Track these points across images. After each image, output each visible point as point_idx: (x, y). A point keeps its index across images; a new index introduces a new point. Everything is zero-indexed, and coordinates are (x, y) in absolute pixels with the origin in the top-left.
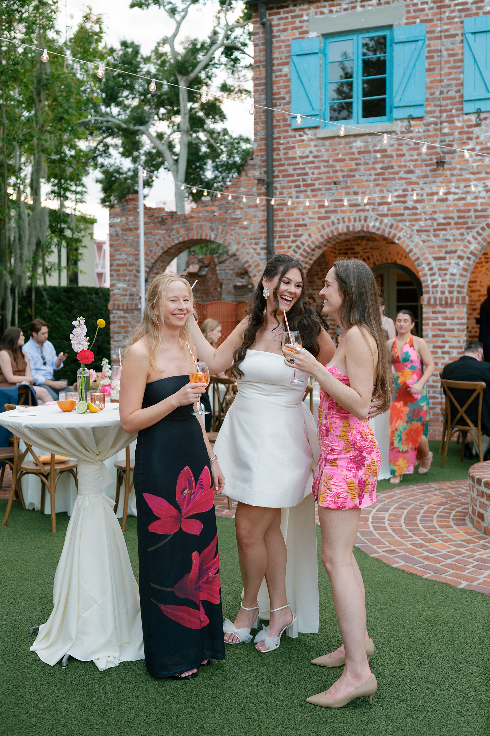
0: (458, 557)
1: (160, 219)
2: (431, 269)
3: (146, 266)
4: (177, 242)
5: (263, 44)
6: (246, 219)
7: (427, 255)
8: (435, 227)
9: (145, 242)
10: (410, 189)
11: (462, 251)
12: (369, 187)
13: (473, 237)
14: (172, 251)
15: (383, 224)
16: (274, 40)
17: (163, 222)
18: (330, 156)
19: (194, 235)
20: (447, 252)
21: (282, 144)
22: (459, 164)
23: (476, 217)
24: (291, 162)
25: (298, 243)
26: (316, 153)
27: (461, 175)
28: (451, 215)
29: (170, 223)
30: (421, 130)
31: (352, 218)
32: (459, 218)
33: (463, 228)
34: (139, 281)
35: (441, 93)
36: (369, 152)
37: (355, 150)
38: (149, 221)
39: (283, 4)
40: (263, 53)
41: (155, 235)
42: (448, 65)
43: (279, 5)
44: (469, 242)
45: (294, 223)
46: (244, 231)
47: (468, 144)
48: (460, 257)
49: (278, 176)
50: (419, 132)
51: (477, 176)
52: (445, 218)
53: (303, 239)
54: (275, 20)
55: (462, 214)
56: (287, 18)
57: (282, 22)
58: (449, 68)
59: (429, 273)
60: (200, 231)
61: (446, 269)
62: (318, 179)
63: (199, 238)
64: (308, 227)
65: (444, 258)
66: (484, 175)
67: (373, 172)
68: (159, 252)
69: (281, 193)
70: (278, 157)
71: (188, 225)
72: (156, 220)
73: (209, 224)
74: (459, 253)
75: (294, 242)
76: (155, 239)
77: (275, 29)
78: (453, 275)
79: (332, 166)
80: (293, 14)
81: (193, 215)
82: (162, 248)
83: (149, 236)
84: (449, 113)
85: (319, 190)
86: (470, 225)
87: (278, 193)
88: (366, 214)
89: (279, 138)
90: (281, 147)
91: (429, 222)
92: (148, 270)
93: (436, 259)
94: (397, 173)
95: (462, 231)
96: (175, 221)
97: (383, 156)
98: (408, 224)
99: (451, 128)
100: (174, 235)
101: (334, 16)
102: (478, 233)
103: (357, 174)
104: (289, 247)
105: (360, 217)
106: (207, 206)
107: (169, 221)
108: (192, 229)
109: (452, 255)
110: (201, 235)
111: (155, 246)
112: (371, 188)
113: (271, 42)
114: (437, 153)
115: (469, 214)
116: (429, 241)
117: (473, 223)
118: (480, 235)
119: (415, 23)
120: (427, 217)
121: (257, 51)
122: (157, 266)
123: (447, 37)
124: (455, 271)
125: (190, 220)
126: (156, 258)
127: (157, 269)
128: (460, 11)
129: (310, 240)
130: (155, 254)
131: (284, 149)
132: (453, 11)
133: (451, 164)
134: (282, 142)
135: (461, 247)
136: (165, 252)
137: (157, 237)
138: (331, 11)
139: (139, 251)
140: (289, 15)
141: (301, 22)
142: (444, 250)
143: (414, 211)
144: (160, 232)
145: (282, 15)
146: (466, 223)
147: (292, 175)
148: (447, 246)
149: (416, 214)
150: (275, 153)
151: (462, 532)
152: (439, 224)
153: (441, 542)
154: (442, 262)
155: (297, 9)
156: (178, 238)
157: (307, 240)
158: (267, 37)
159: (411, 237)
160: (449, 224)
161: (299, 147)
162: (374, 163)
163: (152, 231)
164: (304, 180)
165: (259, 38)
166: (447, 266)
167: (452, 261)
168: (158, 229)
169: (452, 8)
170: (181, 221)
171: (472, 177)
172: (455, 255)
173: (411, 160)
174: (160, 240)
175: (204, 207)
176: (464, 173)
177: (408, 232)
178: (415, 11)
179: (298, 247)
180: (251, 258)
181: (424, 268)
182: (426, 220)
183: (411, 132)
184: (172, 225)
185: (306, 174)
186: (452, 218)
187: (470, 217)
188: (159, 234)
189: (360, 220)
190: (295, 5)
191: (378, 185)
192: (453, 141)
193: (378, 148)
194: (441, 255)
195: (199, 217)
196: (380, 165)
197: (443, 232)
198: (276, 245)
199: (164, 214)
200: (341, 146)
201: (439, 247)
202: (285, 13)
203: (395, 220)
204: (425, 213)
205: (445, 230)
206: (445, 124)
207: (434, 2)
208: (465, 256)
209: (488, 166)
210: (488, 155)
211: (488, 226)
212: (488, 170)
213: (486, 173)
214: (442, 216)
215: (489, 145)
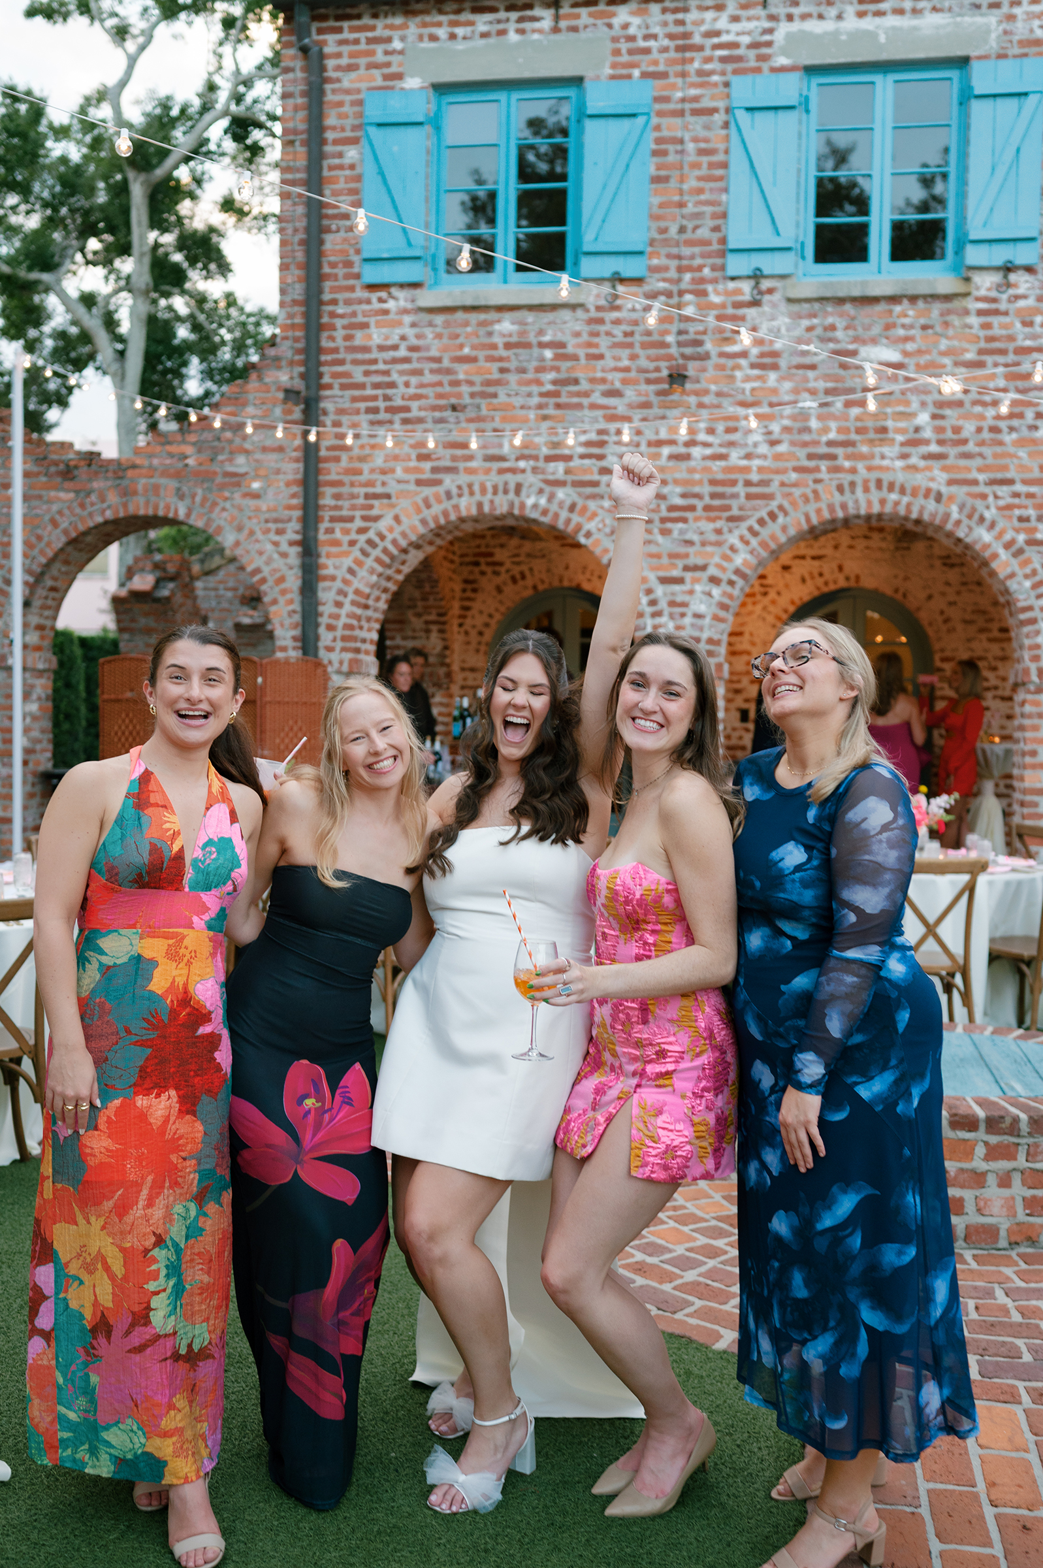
1: (62, 467)
2: (653, 603)
3: (27, 571)
4: (99, 519)
5: (304, 94)
6: (257, 477)
8: (664, 513)
9: (25, 516)
10: (613, 431)
11: (718, 566)
12: (526, 420)
13: (742, 538)
14: (89, 539)
15: (556, 501)
16: (328, 87)
17: (68, 473)
18: (445, 349)
19: (140, 507)
20: (686, 568)
21: (342, 316)
22: (715, 383)
23: (749, 497)
24: (360, 356)
25: (371, 534)
26: (414, 341)
27: (718, 406)
28: (697, 489)
29: (84, 477)
30: (638, 306)
31: (489, 485)
32: (713, 496)
33: (720, 518)
34: (10, 604)
35: (682, 230)
36: (528, 345)
37: (498, 340)
38: (35, 469)
39: (349, 11)
40: (302, 114)
41: (50, 501)
43: (340, 12)
44: (733, 549)
45: (362, 491)
46: (252, 503)
47: (735, 342)
48: (714, 580)
49: (329, 387)
50: (634, 310)
51: (753, 410)
52: (684, 496)
53: (382, 525)
54: (331, 44)
55: (719, 489)
56: (356, 42)
57: (345, 49)
58: (700, 179)
59: (649, 610)
60: (153, 499)
61: (684, 605)
62: (417, 397)
63: (150, 512)
64: (394, 500)
65: (679, 581)
66: (765, 409)
67: (535, 389)
68: (58, 541)
69: (337, 424)
70: (331, 345)
71: (125, 483)
72: (53, 469)
73: (173, 484)
74: (712, 571)
75: (362, 531)
76: (49, 510)
77: (330, 63)
78: (698, 616)
79: (448, 371)
80: (370, 34)
81: (138, 462)
82: (65, 532)
83: (35, 503)
84: (697, 275)
85: (420, 420)
86: (735, 512)
87: (329, 423)
88: (519, 478)
89: (334, 302)
90: (339, 323)
92: (31, 580)
93: (664, 581)
94: (586, 394)
95: (719, 524)
96: (96, 473)
97: (557, 357)
99: (700, 307)
100: (92, 504)
101: (460, 46)
102: (750, 529)
103: (501, 391)
104: (352, 543)
105: (506, 483)
106: (169, 443)
107: (83, 472)
108: (135, 493)
109: (698, 574)
110: (156, 507)
111: (50, 528)
112: (532, 424)
113: (322, 93)
114: (670, 358)
115: (735, 490)
117: (741, 509)
118: (755, 534)
119: (629, 77)
121: (290, 108)
122: (54, 571)
123: (696, 112)
124: (702, 608)
125: (130, 473)
126: (50, 554)
127: (55, 579)
128: (723, 60)
129: (398, 529)
130: (48, 544)
131: (344, 327)
132: (708, 60)
133: (698, 381)
134: (340, 311)
135: (717, 559)
136: (73, 542)
137: (55, 508)
138: (453, 36)
139: (10, 536)
140: (362, 36)
141: (387, 53)
142: (680, 563)
144: (62, 495)
145: (346, 35)
146: (728, 508)
147: (362, 386)
148: (687, 556)
150: (325, 334)
151: (718, 1197)
152: (672, 508)
154: (677, 588)
155: (380, 23)
156: (103, 512)
157: (391, 530)
158: (313, 78)
160: (692, 508)
161: (379, 325)
162: (539, 370)
163: (44, 493)
164: (387, 398)
165: (295, 81)
166: (686, 598)
167: (698, 588)
168: (56, 488)
169: (708, 52)
170: (109, 475)
171: (742, 411)
172: (704, 576)
173: (616, 369)
174: (60, 513)
175: (163, 444)
176: (725, 402)
177: (608, 521)
178: (631, 52)
179: (370, 542)
180: (267, 564)
183: (618, 308)
184: (90, 480)
185: (392, 385)
186: (698, 496)
187: (735, 496)
188: (59, 499)
189: (506, 492)
190: (375, 16)
191: (545, 418)
192: (704, 333)
193: (547, 338)
194: (676, 573)
195: (151, 467)
196: (551, 376)
197: (680, 525)
198: (322, 536)
199: (71, 456)
200: (469, 329)
201: (672, 556)
202: (353, 29)
203: (579, 494)
205: (685, 520)
206: (688, 297)
207: (671, 37)
208: (724, 577)
209: (775, 391)
210: (775, 367)
211: (773, 516)
212: (774, 399)
213: (771, 405)
214: (679, 490)
215: (778, 345)
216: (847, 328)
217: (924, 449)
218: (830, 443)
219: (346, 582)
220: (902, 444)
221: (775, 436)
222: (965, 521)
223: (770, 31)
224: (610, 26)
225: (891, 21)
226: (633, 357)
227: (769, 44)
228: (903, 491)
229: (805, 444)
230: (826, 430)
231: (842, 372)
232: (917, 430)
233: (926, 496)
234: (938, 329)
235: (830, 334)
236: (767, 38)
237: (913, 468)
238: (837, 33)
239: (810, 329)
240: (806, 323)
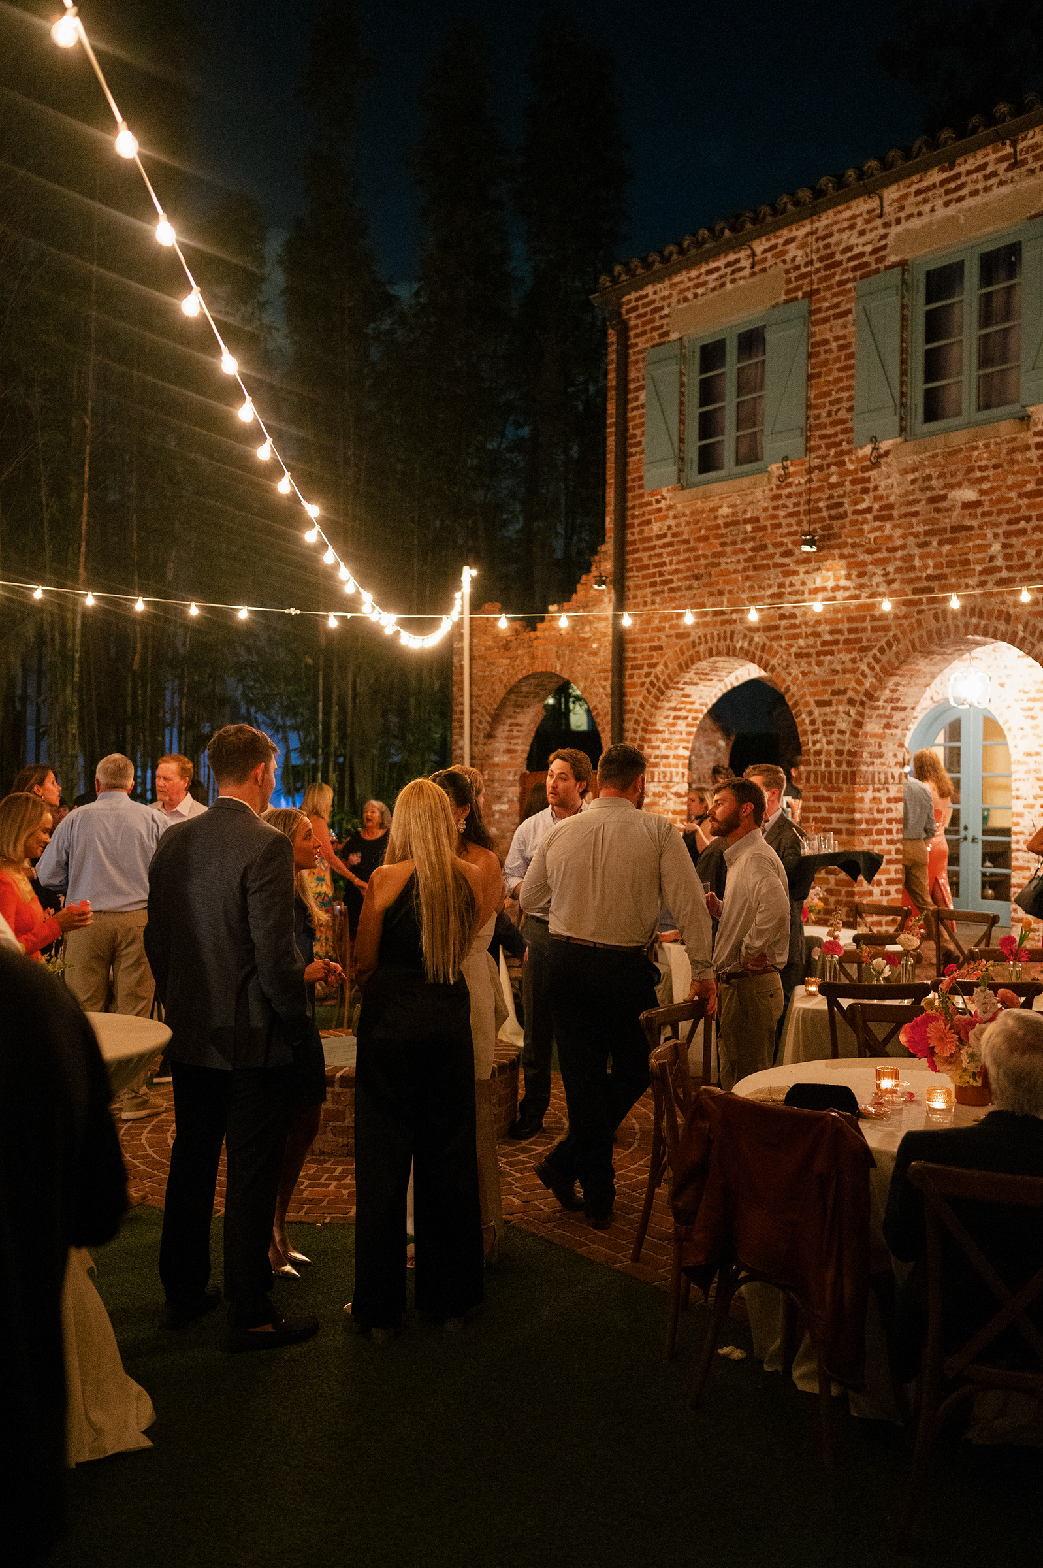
2: (813, 722)
3: (488, 714)
4: (521, 676)
6: (595, 640)
7: (808, 698)
8: (819, 648)
10: (787, 583)
11: (854, 690)
12: (736, 581)
13: (869, 665)
15: (753, 644)
16: (631, 351)
17: (507, 645)
18: (691, 533)
19: (539, 666)
20: (834, 693)
21: (637, 517)
22: (851, 537)
23: (874, 629)
24: (646, 545)
25: (652, 678)
26: (675, 530)
27: (853, 556)
28: (840, 626)
29: (514, 648)
30: (802, 481)
31: (715, 633)
32: (850, 631)
33: (854, 649)
35: (829, 414)
36: (736, 523)
37: (720, 521)
38: (494, 644)
39: (641, 293)
41: (500, 666)
42: (838, 365)
43: (637, 295)
44: (864, 675)
45: (648, 645)
46: (592, 658)
47: (864, 500)
48: (851, 702)
49: (631, 570)
50: (799, 484)
51: (876, 556)
52: (831, 632)
53: (660, 668)
55: (854, 625)
56: (646, 314)
57: (640, 321)
58: (840, 370)
59: (810, 728)
60: (544, 660)
61: (833, 723)
62: (677, 571)
63: (544, 669)
64: (664, 650)
65: (828, 703)
66: (883, 554)
67: (742, 557)
68: (502, 692)
69: (635, 597)
70: (633, 538)
71: (533, 650)
72: (500, 643)
73: (556, 648)
74: (850, 694)
75: (648, 675)
76: (499, 672)
77: (631, 334)
78: (841, 732)
79: (693, 549)
80: (652, 307)
82: (507, 685)
83: (493, 667)
84: (839, 449)
85: (679, 589)
86: (865, 643)
87: (631, 596)
88: (733, 627)
89: (634, 507)
90: (636, 521)
91: (811, 641)
92: (490, 719)
93: (820, 704)
94: (771, 556)
95: (854, 654)
96: (519, 644)
97: (755, 530)
98: (784, 643)
99: (840, 475)
100: (518, 666)
101: (700, 301)
102: (874, 657)
103: (723, 560)
104: (643, 684)
105: (725, 632)
106: (553, 620)
107: (513, 644)
108: (537, 657)
109: (841, 697)
110: (546, 666)
111: (497, 684)
112: (740, 584)
113: (627, 356)
114: (822, 519)
115: (864, 625)
116: (810, 672)
117: (868, 640)
118: (878, 661)
119: (796, 299)
120: (809, 630)
121: (612, 371)
123: (838, 316)
124: (843, 726)
125: (535, 643)
126: (498, 701)
128: (854, 269)
129: (667, 672)
130: (498, 694)
131: (639, 525)
132: (845, 271)
133: (840, 537)
134: (637, 513)
135: (853, 684)
137: (501, 670)
138: (696, 296)
140: (649, 309)
141: (661, 318)
142: (829, 689)
143: (792, 621)
144: (505, 661)
145: (640, 311)
146: (860, 640)
147: (647, 567)
148: (833, 682)
149: (794, 626)
150: (629, 531)
152: (824, 643)
154: (828, 709)
155: (657, 297)
156: (523, 670)
157: (662, 672)
158: (619, 347)
159: (788, 666)
160: (836, 642)
161: (657, 520)
162: (744, 541)
163: (496, 660)
164: (661, 574)
166: (833, 718)
167: (841, 709)
168: (501, 656)
169: (845, 266)
170: (526, 645)
171: (868, 558)
172: (845, 698)
173: (790, 534)
174: (504, 673)
175: (550, 621)
176: (858, 551)
177: (785, 657)
178: (797, 279)
179: (652, 683)
180: (600, 703)
181: (803, 720)
182: (807, 636)
183: (790, 485)
184: (517, 650)
185: (663, 564)
186: (840, 632)
187: (864, 630)
188: (503, 664)
189: (725, 639)
190: (655, 292)
191: (748, 578)
192: (843, 496)
193: (749, 515)
194: (826, 697)
196: (751, 544)
197: (829, 657)
198: (627, 681)
200: (704, 516)
201: (825, 683)
202: (643, 306)
203: (767, 637)
204: (806, 623)
205: (832, 653)
206: (833, 469)
207: (821, 260)
208: (858, 699)
209: (890, 538)
210: (890, 518)
211: (889, 645)
212: (890, 545)
213: (889, 550)
214: (828, 628)
215: (892, 499)
216: (938, 478)
217: (997, 576)
218: (929, 578)
219: (639, 714)
220: (981, 573)
221: (891, 576)
222: (1029, 638)
223: (884, 237)
224: (784, 262)
225: (970, 202)
226: (799, 523)
227: (884, 247)
228: (981, 616)
229: (912, 581)
230: (926, 567)
231: (936, 516)
232: (992, 559)
233: (998, 618)
234: (1006, 467)
235: (927, 484)
236: (883, 243)
237: (991, 595)
238: (931, 223)
239: (913, 482)
240: (911, 477)
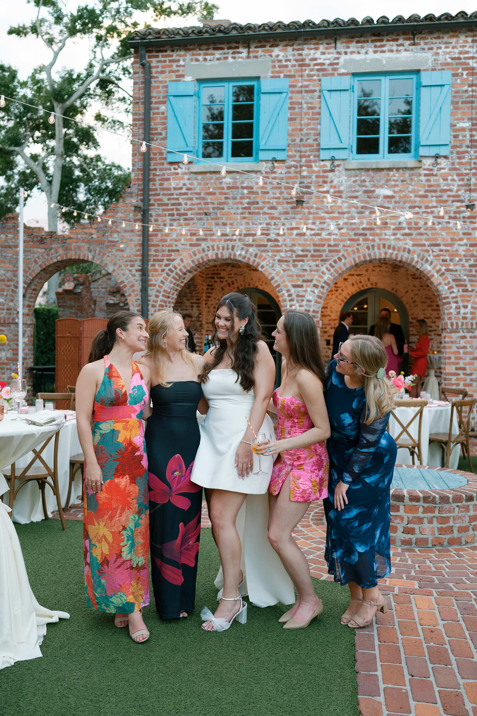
0: (318, 553)
1: (39, 238)
2: (290, 295)
3: (25, 282)
4: (55, 260)
5: (143, 83)
6: (122, 243)
7: (287, 283)
8: (294, 258)
9: (24, 259)
10: (273, 223)
11: (317, 280)
12: (236, 219)
13: (327, 268)
14: (50, 269)
15: (249, 253)
16: (153, 80)
17: (42, 241)
18: (202, 189)
19: (73, 255)
20: (304, 281)
21: (158, 175)
22: (316, 204)
23: (330, 251)
24: (166, 192)
25: (171, 267)
26: (189, 186)
27: (317, 213)
28: (308, 248)
29: (49, 243)
30: (283, 172)
31: (220, 246)
32: (315, 251)
33: (318, 260)
34: (18, 297)
35: (301, 140)
36: (237, 188)
37: (224, 185)
38: (28, 239)
39: (161, 49)
40: (142, 91)
41: (34, 253)
42: (307, 117)
43: (158, 49)
44: (323, 273)
45: (167, 248)
46: (120, 253)
47: (324, 187)
48: (315, 286)
49: (153, 205)
50: (281, 173)
51: (331, 215)
52: (302, 251)
53: (175, 263)
54: (154, 62)
55: (318, 248)
56: (165, 61)
57: (160, 64)
58: (309, 119)
59: (288, 298)
60: (78, 252)
61: (303, 296)
62: (190, 209)
63: (77, 258)
64: (180, 252)
65: (301, 286)
66: (336, 215)
67: (240, 206)
68: (38, 270)
69: (156, 220)
70: (154, 187)
71: (66, 245)
72: (35, 239)
73: (87, 245)
74: (315, 282)
75: (167, 265)
76: (34, 256)
77: (154, 70)
78: (309, 301)
79: (203, 199)
80: (170, 58)
81: (72, 236)
82: (41, 266)
83: (27, 253)
84: (308, 159)
85: (192, 219)
86: (324, 257)
87: (153, 220)
88: (233, 243)
89: (155, 169)
90: (157, 178)
91: (289, 254)
92: (26, 286)
93: (294, 286)
94: (262, 208)
95: (317, 263)
96: (54, 241)
97: (249, 193)
98: (270, 254)
99: (309, 172)
100: (52, 254)
101: (208, 63)
102: (331, 265)
103: (226, 207)
104: (163, 270)
105: (228, 245)
106: (85, 228)
107: (48, 241)
108: (71, 249)
109: (309, 283)
110: (79, 255)
111: (34, 264)
112: (239, 221)
113: (150, 82)
115: (324, 248)
116: (288, 270)
117: (326, 256)
118: (333, 267)
119: (279, 77)
120: (288, 249)
121: (137, 89)
122: (35, 283)
123: (307, 92)
124: (311, 298)
125: (68, 241)
126: (34, 275)
127: (35, 286)
128: (318, 70)
129: (182, 265)
130: (33, 271)
131: (159, 180)
132: (312, 70)
133: (308, 203)
134: (158, 173)
135: (317, 277)
136: (43, 270)
137: (36, 256)
138: (205, 60)
139: (17, 267)
140: (167, 59)
141: (177, 66)
142: (301, 279)
143: (276, 243)
144: (39, 250)
145: (160, 59)
146: (321, 256)
147: (167, 205)
148: (304, 276)
149: (277, 246)
150: (151, 183)
151: (320, 531)
152: (298, 256)
153: (303, 540)
154: (300, 289)
155: (174, 54)
156: (57, 257)
157: (179, 265)
158: (146, 77)
159: (273, 266)
160: (306, 256)
161: (174, 179)
162: (242, 198)
163: (31, 249)
164: (177, 210)
165: (139, 77)
166: (304, 294)
167: (309, 289)
168: (37, 248)
169: (312, 67)
170: (60, 241)
171: (327, 215)
172: (311, 284)
173: (274, 198)
174: (38, 258)
175: (82, 229)
176: (320, 212)
177: (271, 261)
178: (279, 67)
179: (170, 270)
180: (127, 279)
181: (284, 294)
182: (286, 251)
183: (275, 173)
184: (51, 244)
185: (180, 204)
186: (308, 251)
187: (324, 251)
188: (38, 252)
189: (228, 249)
190: (173, 51)
191: (244, 218)
192: (311, 183)
193: (245, 185)
194: (299, 283)
195: (77, 238)
196: (247, 200)
197: (301, 263)
198: (150, 268)
199: (43, 234)
200: (212, 181)
201: (298, 276)
202: (163, 56)
203: (259, 250)
204: (285, 245)
205: (303, 261)
206: (304, 168)
207: (296, 60)
208: (320, 285)
209: (340, 207)
210: (341, 197)
211: (340, 259)
212: (340, 211)
213: (339, 213)
214: (300, 248)
215: (342, 188)
216: (370, 181)
217: (403, 232)
218: (364, 229)
219: (160, 287)
220: (394, 229)
221: (341, 226)
222: (420, 261)
223: (338, 58)
224: (271, 56)
225: (388, 55)
226: (281, 193)
227: (337, 64)
228: (394, 249)
229: (353, 229)
230: (362, 223)
231: (368, 199)
232: (400, 223)
233: (404, 251)
234: (408, 182)
235: (363, 184)
236: (336, 61)
237: (398, 239)
238: (365, 60)
239: (355, 181)
240: (353, 179)
